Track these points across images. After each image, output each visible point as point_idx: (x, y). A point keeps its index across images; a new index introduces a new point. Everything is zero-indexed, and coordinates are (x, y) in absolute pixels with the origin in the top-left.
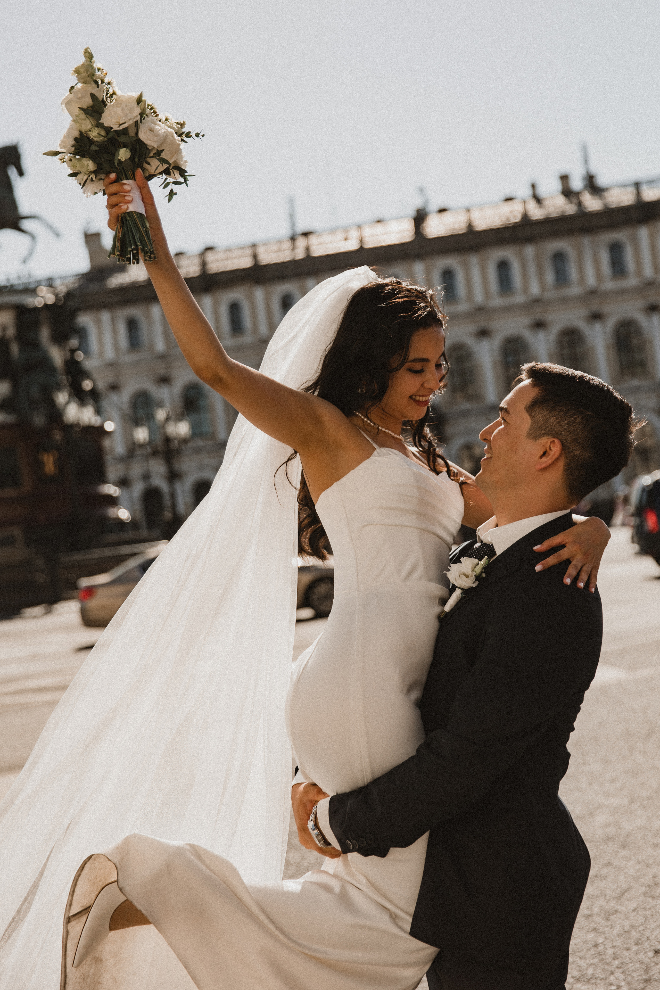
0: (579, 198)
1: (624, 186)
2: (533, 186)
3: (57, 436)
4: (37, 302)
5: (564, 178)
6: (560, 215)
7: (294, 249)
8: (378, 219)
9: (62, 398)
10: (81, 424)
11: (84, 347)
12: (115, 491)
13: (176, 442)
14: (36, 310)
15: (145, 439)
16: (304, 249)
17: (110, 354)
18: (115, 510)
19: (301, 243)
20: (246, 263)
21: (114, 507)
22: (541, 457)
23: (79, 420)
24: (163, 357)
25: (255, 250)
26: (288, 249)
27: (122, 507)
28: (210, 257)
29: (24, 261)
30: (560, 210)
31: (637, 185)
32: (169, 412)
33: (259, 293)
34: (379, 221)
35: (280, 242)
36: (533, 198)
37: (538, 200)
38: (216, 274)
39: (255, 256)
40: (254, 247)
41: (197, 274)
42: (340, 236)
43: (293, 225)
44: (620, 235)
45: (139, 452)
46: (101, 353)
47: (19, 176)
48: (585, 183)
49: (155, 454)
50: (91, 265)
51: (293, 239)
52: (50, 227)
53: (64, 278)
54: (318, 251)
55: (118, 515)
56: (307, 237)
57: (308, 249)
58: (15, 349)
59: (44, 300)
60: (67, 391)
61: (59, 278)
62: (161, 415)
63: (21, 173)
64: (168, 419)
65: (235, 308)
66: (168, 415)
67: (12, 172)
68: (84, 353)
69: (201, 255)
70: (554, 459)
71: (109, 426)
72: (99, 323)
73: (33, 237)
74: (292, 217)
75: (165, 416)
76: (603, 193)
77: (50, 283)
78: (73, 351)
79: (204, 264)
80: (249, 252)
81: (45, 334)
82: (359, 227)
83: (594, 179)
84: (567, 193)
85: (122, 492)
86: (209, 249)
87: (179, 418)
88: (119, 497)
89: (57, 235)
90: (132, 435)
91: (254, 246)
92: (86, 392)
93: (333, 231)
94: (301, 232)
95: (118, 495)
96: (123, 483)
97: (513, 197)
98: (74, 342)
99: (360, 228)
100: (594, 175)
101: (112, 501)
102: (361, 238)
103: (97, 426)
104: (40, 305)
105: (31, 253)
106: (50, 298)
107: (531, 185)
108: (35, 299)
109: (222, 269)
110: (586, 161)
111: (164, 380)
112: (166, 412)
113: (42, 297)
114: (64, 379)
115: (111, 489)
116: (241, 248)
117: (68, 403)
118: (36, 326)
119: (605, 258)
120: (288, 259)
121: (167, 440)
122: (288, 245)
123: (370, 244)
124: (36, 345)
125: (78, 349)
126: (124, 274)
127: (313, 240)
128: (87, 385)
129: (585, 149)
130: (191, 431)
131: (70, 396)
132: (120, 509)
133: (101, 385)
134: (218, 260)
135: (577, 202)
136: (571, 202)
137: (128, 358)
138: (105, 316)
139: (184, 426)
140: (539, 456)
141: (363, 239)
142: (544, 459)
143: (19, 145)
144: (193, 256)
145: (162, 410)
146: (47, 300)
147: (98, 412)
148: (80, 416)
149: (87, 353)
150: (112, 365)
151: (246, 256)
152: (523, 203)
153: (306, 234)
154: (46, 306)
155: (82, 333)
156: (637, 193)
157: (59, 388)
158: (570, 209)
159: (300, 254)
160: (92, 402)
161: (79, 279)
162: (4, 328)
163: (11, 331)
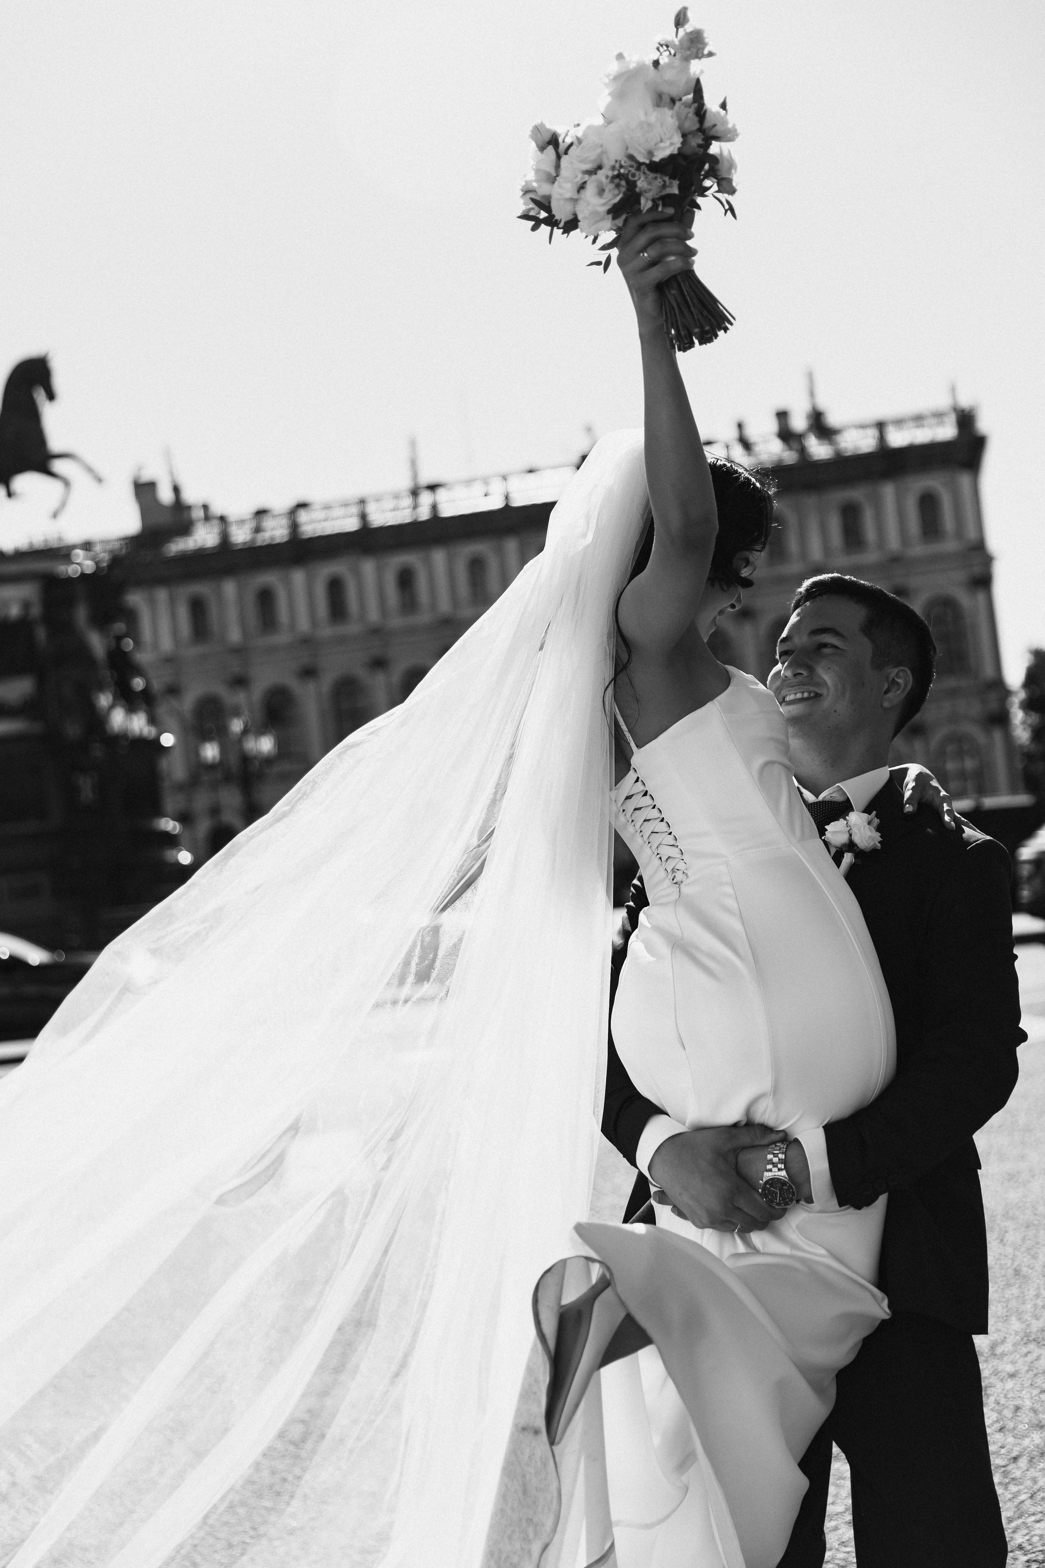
0: (801, 443)
1: (863, 427)
2: (740, 426)
3: (98, 751)
4: (72, 570)
5: (782, 416)
6: (775, 465)
7: (415, 507)
8: (529, 468)
9: (104, 700)
10: (130, 736)
11: (133, 631)
12: (175, 827)
13: (257, 763)
14: (69, 580)
15: (214, 758)
16: (430, 507)
17: (166, 644)
18: (174, 852)
19: (426, 499)
20: (351, 525)
21: (172, 848)
23: (127, 731)
24: (238, 651)
25: (364, 508)
26: (408, 508)
27: (183, 848)
28: (303, 517)
29: (55, 515)
30: (775, 458)
31: (881, 426)
32: (247, 722)
33: (368, 567)
34: (531, 471)
35: (397, 496)
36: (739, 442)
37: (746, 445)
38: (311, 540)
39: (363, 516)
40: (362, 504)
41: (285, 539)
42: (478, 489)
43: (415, 475)
44: (857, 494)
45: (205, 778)
46: (156, 645)
47: (48, 400)
48: (810, 423)
49: (228, 778)
50: (143, 525)
51: (415, 493)
52: (90, 470)
53: (104, 542)
54: (448, 511)
55: (178, 860)
56: (434, 491)
57: (434, 507)
58: (41, 634)
59: (81, 569)
60: (111, 692)
61: (100, 542)
62: (236, 726)
63: (51, 396)
64: (245, 732)
65: (335, 587)
66: (245, 727)
67: (40, 396)
68: (134, 641)
69: (291, 513)
71: (168, 740)
72: (152, 603)
73: (67, 483)
74: (413, 464)
75: (242, 727)
76: (834, 436)
77: (87, 546)
78: (119, 639)
79: (294, 526)
80: (355, 510)
81: (81, 614)
82: (505, 478)
83: (822, 418)
84: (786, 435)
85: (184, 828)
86: (303, 506)
87: (261, 731)
88: (179, 835)
89: (100, 480)
90: (197, 754)
91: (362, 502)
92: (137, 693)
93: (469, 482)
94: (426, 485)
95: (178, 833)
96: (184, 818)
97: (712, 441)
98: (120, 627)
99: (505, 480)
100: (822, 412)
101: (171, 841)
102: (507, 493)
103: (151, 738)
104: (75, 575)
105: (63, 504)
106: (88, 566)
107: (737, 425)
108: (69, 566)
109: (319, 533)
110: (812, 394)
111: (240, 682)
112: (244, 723)
113: (78, 564)
114: (106, 674)
115: (169, 825)
116: (346, 505)
117: (112, 707)
119: (835, 524)
120: (407, 521)
121: (246, 759)
122: (408, 501)
123: (518, 501)
125: (126, 635)
126: (187, 538)
127: (442, 496)
128: (138, 683)
129: (810, 377)
130: (276, 751)
131: (115, 698)
132: (181, 851)
133: (157, 686)
134: (312, 522)
135: (799, 448)
136: (791, 449)
137: (193, 651)
138: (162, 595)
139: (268, 742)
141: (510, 495)
143: (50, 356)
144: (280, 515)
145: (238, 719)
146: (85, 568)
147: (152, 720)
148: (128, 726)
149: (137, 643)
150: (170, 660)
151: (351, 516)
152: (726, 449)
153: (432, 488)
154: (83, 576)
155: (131, 617)
156: (880, 437)
157: (101, 688)
158: (790, 457)
159: (424, 514)
160: (144, 706)
161: (126, 544)
162: (26, 605)
163: (36, 611)
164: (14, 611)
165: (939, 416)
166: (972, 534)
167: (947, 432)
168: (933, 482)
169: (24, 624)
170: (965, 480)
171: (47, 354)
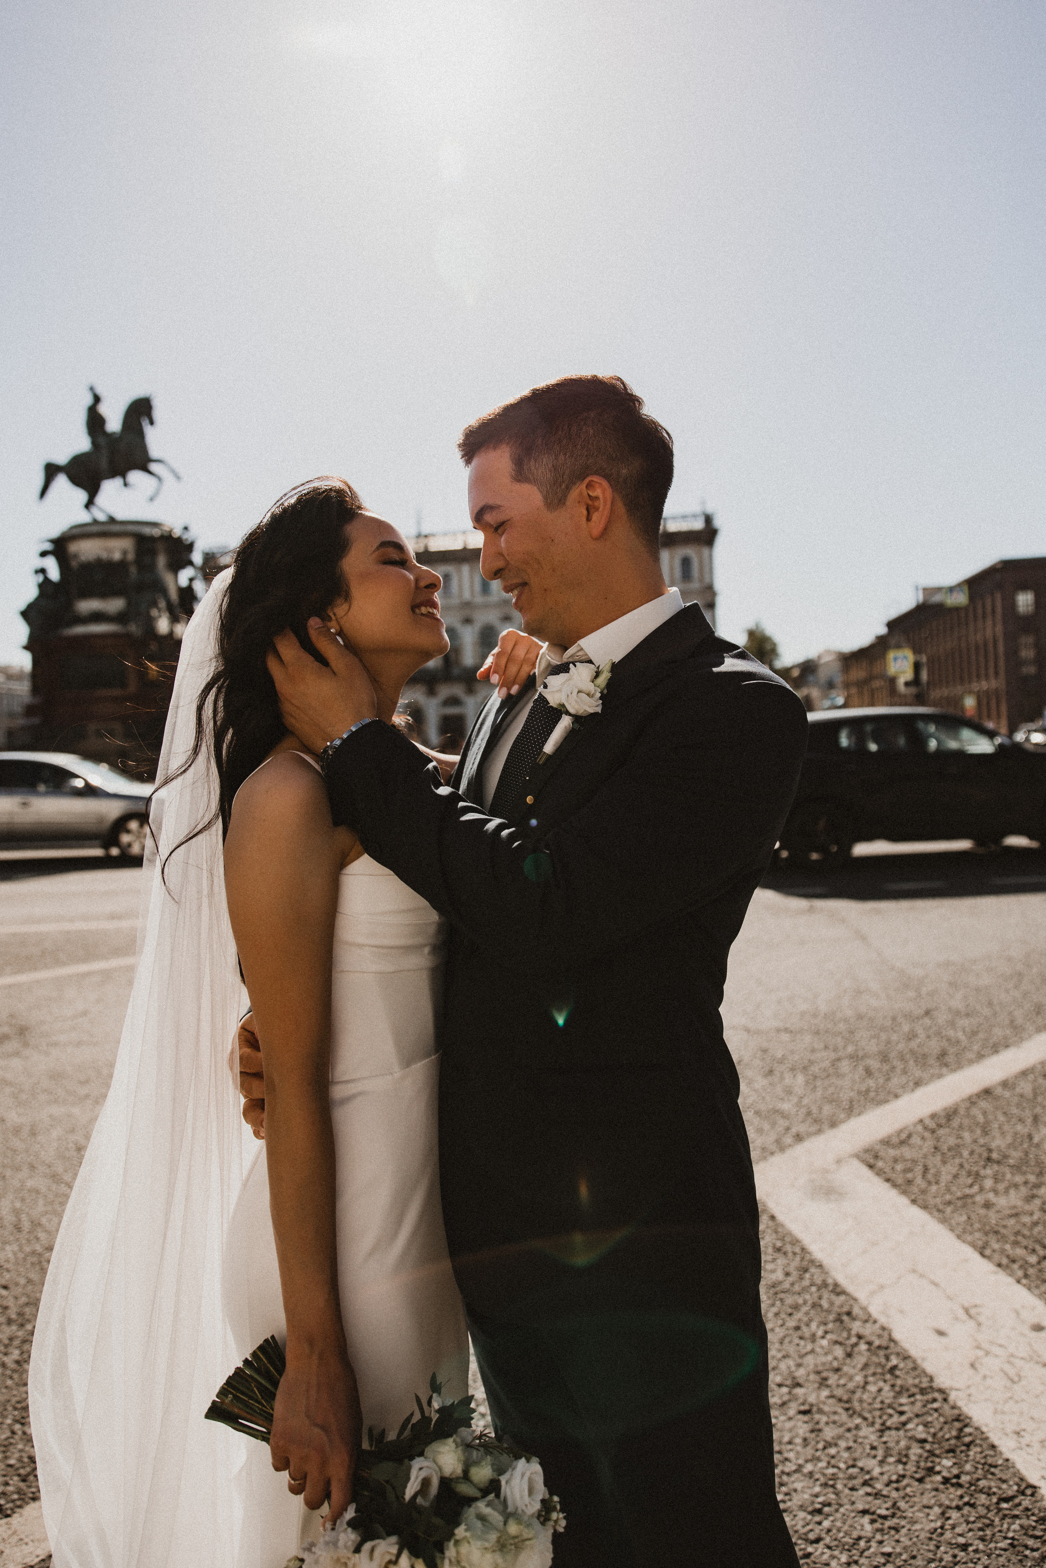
22: (589, 519)
29: (149, 498)
47: (150, 425)
56: (427, 538)
58: (133, 570)
63: (152, 423)
67: (145, 422)
70: (608, 506)
73: (159, 479)
81: (161, 561)
89: (179, 478)
93: (445, 534)
118: (153, 553)
124: (152, 567)
140: (584, 519)
142: (595, 517)
143: (152, 398)
153: (426, 536)
162: (125, 553)
163: (131, 557)
164: (117, 556)
165: (695, 516)
166: (707, 580)
167: (698, 525)
168: (689, 551)
169: (122, 565)
170: (705, 551)
171: (151, 395)
